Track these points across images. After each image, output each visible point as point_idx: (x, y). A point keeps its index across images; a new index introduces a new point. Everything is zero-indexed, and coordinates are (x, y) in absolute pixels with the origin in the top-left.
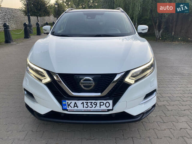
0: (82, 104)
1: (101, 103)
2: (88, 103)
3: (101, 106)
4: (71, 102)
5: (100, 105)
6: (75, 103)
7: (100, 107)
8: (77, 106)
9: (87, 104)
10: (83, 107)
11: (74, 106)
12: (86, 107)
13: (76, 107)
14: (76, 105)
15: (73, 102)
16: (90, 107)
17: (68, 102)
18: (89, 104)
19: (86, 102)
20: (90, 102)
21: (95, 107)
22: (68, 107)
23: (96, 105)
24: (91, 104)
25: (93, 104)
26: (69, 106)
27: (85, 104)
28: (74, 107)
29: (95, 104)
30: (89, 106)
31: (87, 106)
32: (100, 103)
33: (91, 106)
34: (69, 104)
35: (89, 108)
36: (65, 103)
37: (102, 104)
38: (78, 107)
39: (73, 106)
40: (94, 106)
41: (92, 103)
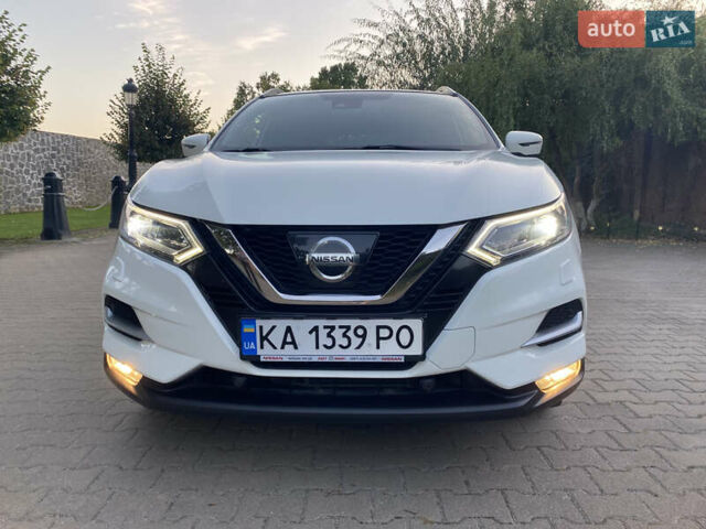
0: (311, 332)
1: (381, 330)
2: (333, 328)
3: (381, 342)
4: (274, 327)
5: (379, 339)
6: (289, 330)
7: (378, 347)
8: (293, 343)
9: (329, 335)
10: (317, 347)
11: (285, 343)
12: (325, 346)
13: (292, 346)
14: (289, 339)
15: (281, 325)
16: (341, 346)
17: (261, 328)
18: (338, 333)
19: (325, 327)
20: (341, 327)
21: (358, 348)
22: (262, 347)
23: (364, 337)
24: (345, 335)
25: (351, 334)
26: (265, 342)
27: (323, 333)
28: (283, 348)
29: (360, 332)
30: (337, 343)
31: (330, 343)
32: (378, 328)
33: (345, 343)
34: (264, 334)
35: (337, 351)
36: (252, 330)
37: (384, 333)
38: (296, 348)
39: (278, 344)
40: (356, 341)
41: (348, 328)
